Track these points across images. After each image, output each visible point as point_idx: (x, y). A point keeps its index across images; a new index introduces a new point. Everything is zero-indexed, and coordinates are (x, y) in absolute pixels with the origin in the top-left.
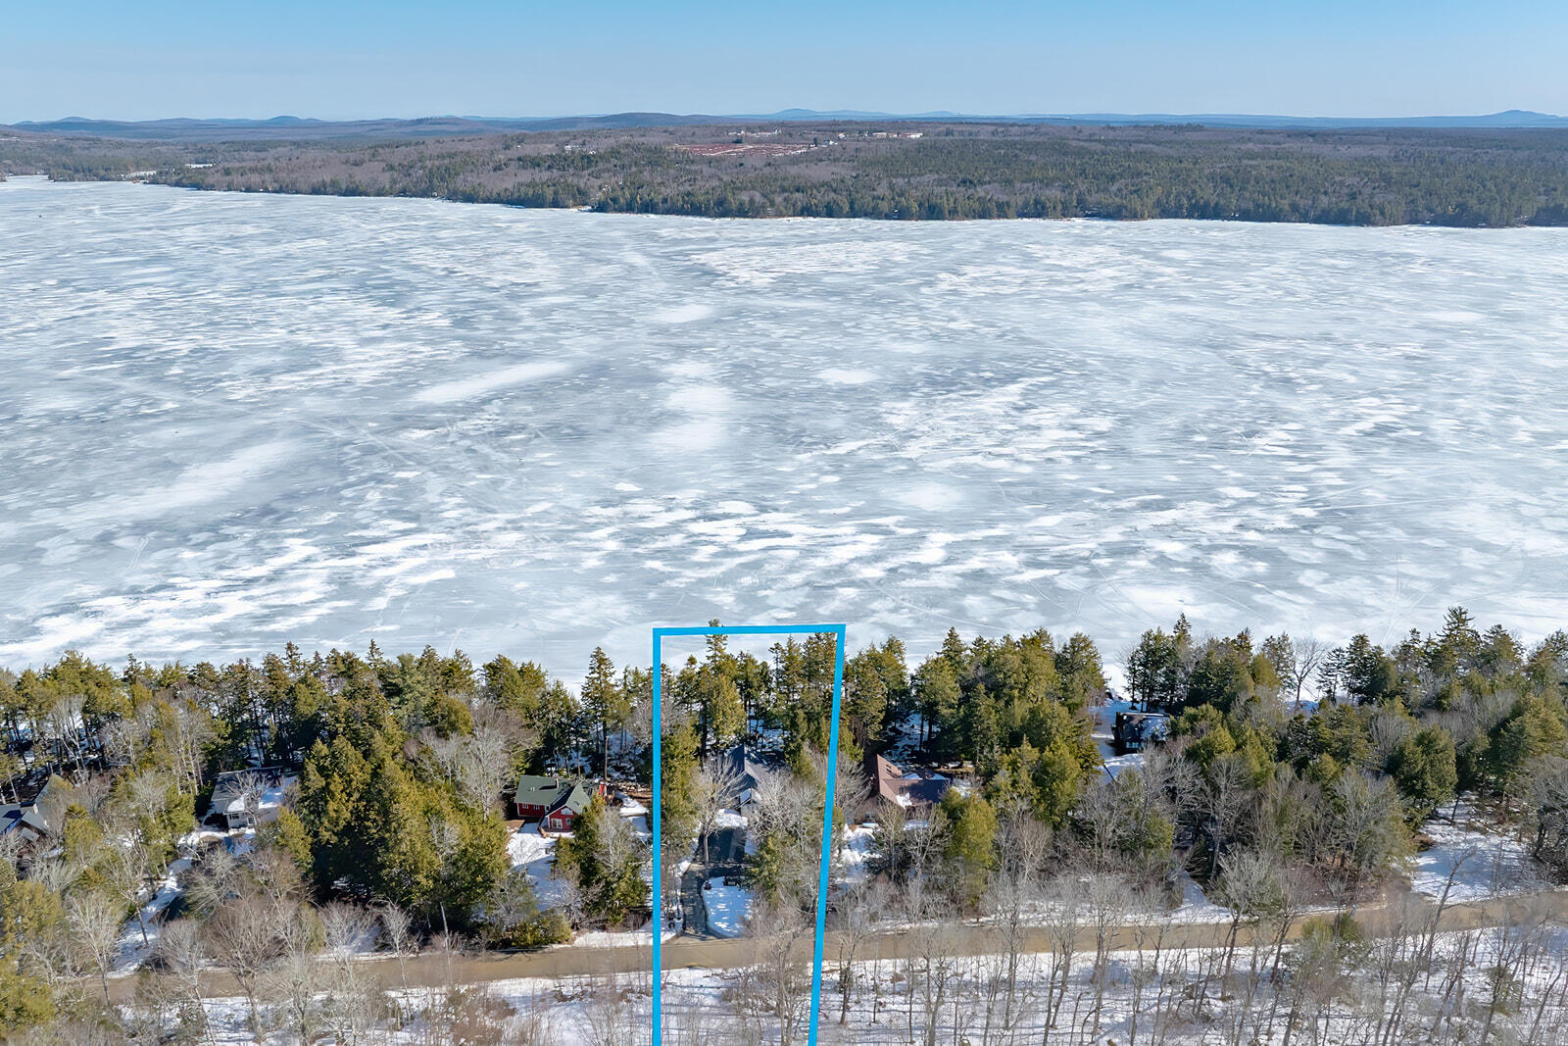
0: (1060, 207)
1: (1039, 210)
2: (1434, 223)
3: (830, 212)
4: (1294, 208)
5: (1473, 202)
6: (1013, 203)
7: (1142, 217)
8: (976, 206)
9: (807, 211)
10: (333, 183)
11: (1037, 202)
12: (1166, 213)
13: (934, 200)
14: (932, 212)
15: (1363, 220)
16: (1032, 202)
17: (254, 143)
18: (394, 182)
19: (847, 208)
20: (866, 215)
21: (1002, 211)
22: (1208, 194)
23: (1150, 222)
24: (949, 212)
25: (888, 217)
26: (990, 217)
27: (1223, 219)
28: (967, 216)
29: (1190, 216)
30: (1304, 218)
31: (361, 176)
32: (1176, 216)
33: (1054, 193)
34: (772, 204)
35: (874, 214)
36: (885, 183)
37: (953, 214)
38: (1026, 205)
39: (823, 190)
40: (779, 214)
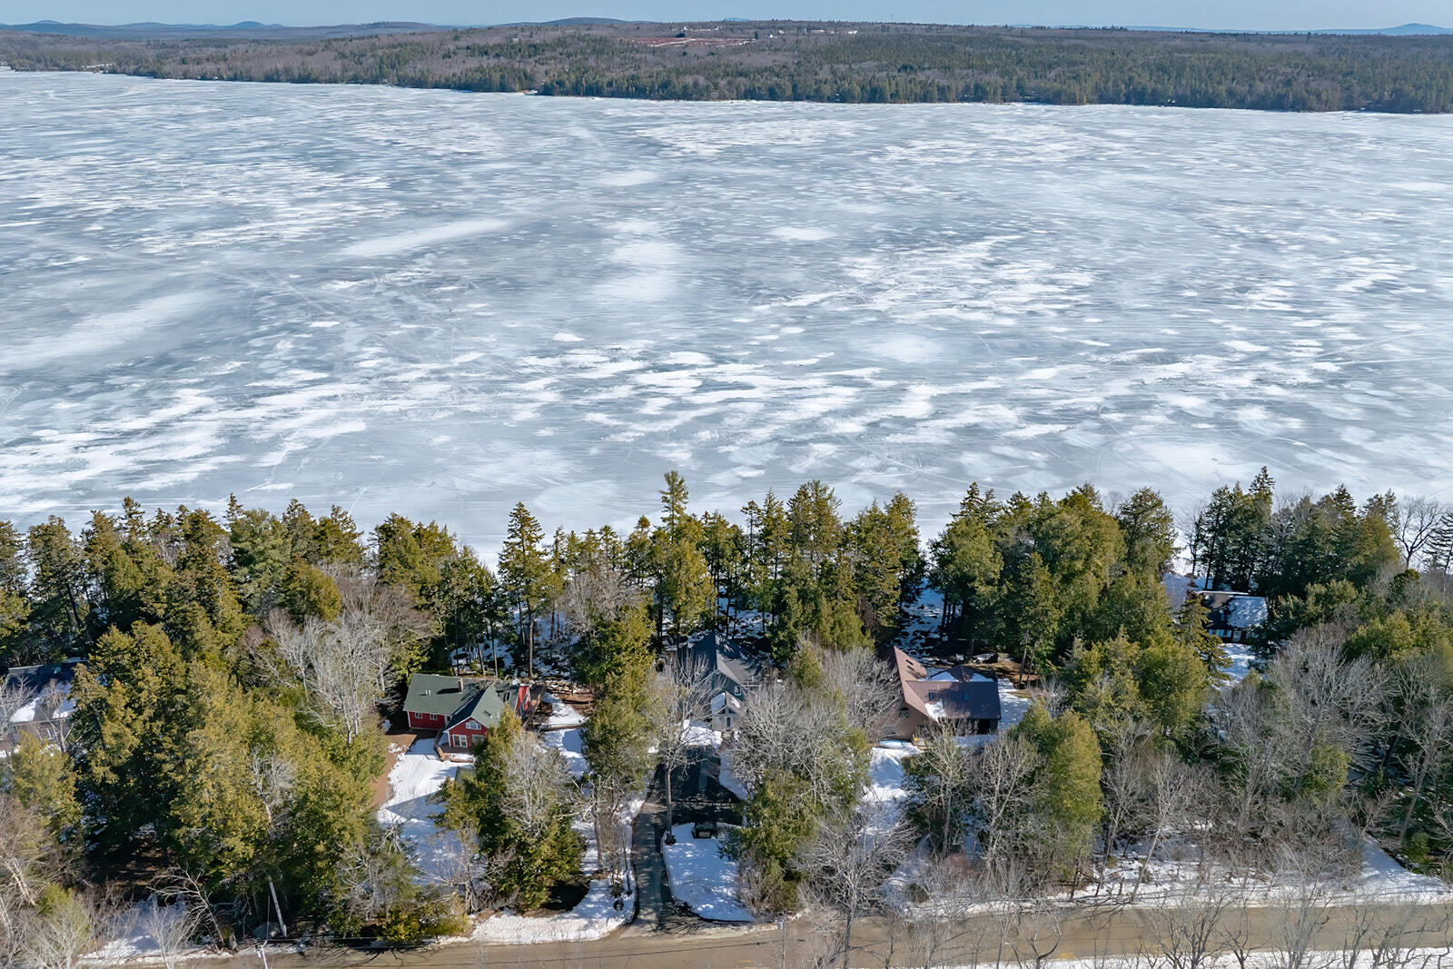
0: (999, 91)
1: (978, 94)
2: (1368, 110)
3: (773, 95)
4: (1231, 93)
5: (1408, 88)
6: (954, 88)
7: (1081, 103)
8: (918, 90)
9: (750, 94)
10: (287, 70)
11: (977, 87)
12: (1103, 100)
13: (875, 83)
14: (874, 95)
15: (1300, 105)
16: (972, 86)
17: (215, 41)
18: (345, 70)
19: (789, 92)
20: (809, 98)
21: (943, 95)
22: (1145, 81)
23: (1087, 107)
24: (891, 96)
25: (830, 100)
26: (931, 101)
27: (1160, 105)
28: (908, 100)
29: (1127, 102)
30: (1241, 104)
31: (314, 64)
32: (1113, 102)
33: (993, 79)
34: (716, 86)
35: (817, 97)
36: (826, 67)
37: (895, 98)
38: (967, 88)
39: (766, 74)
40: (723, 97)
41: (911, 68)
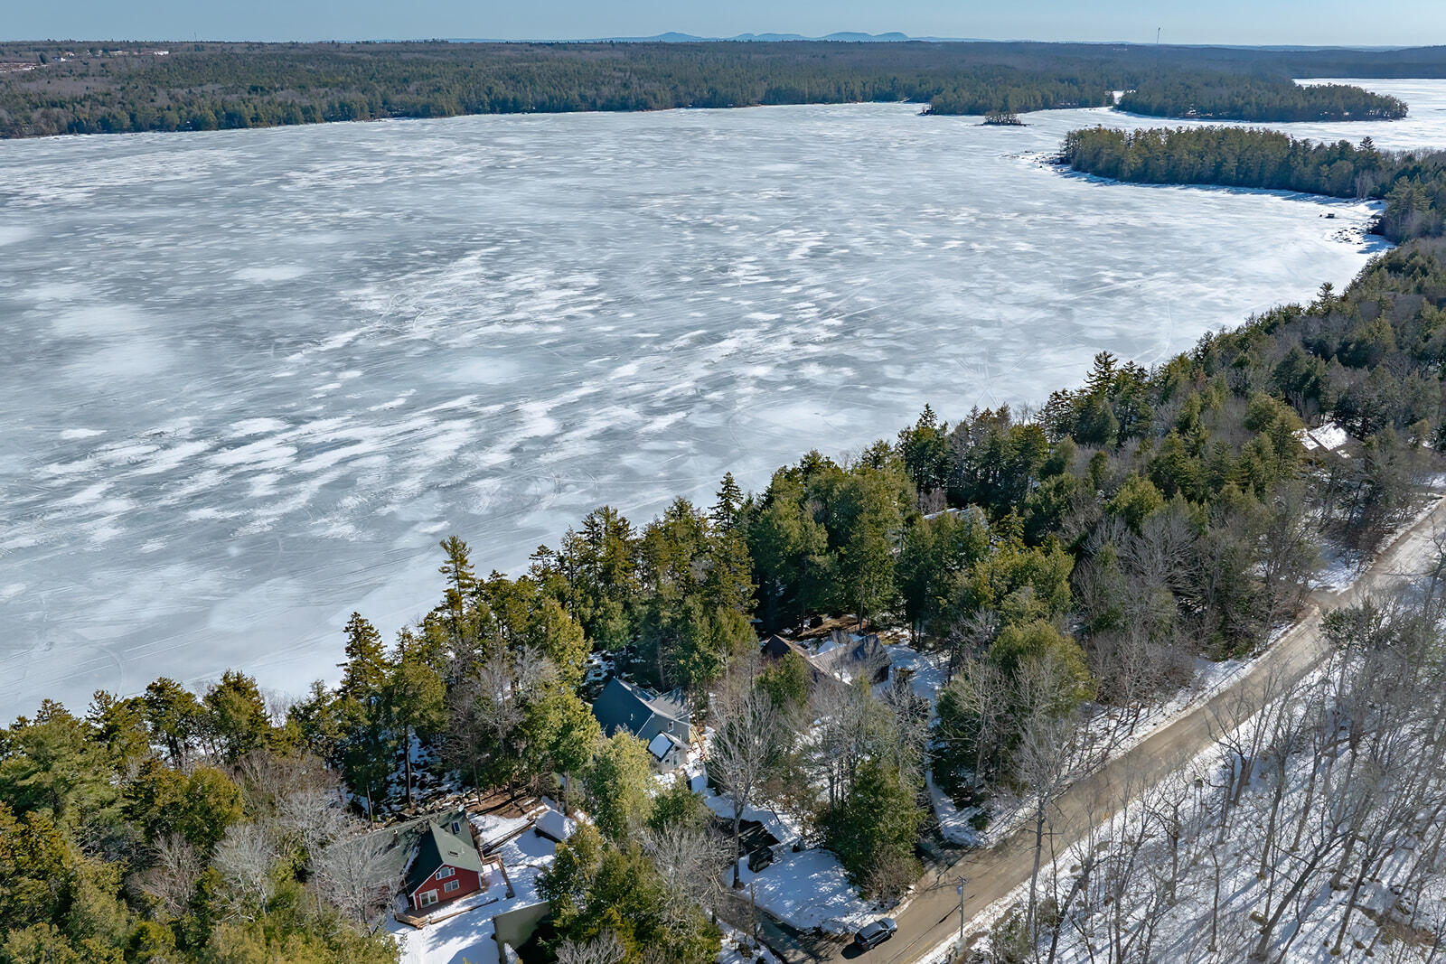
0: (367, 108)
1: (344, 113)
3: (107, 126)
6: (318, 107)
7: (449, 114)
8: (280, 112)
9: (76, 127)
11: (342, 105)
12: (469, 110)
13: (230, 109)
14: (232, 120)
16: (337, 105)
19: (129, 122)
20: (153, 128)
21: (309, 116)
23: (457, 118)
24: (252, 119)
25: (180, 128)
26: (297, 123)
27: (523, 112)
28: (271, 123)
29: (493, 111)
30: (593, 107)
32: (478, 112)
33: (354, 96)
34: (28, 120)
35: (163, 126)
36: (162, 93)
37: (256, 121)
38: (332, 107)
39: (88, 104)
40: (43, 134)
41: (262, 89)
